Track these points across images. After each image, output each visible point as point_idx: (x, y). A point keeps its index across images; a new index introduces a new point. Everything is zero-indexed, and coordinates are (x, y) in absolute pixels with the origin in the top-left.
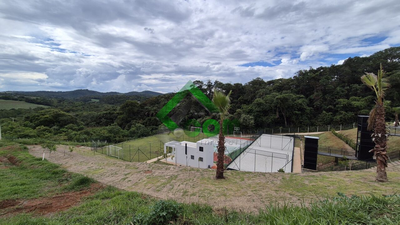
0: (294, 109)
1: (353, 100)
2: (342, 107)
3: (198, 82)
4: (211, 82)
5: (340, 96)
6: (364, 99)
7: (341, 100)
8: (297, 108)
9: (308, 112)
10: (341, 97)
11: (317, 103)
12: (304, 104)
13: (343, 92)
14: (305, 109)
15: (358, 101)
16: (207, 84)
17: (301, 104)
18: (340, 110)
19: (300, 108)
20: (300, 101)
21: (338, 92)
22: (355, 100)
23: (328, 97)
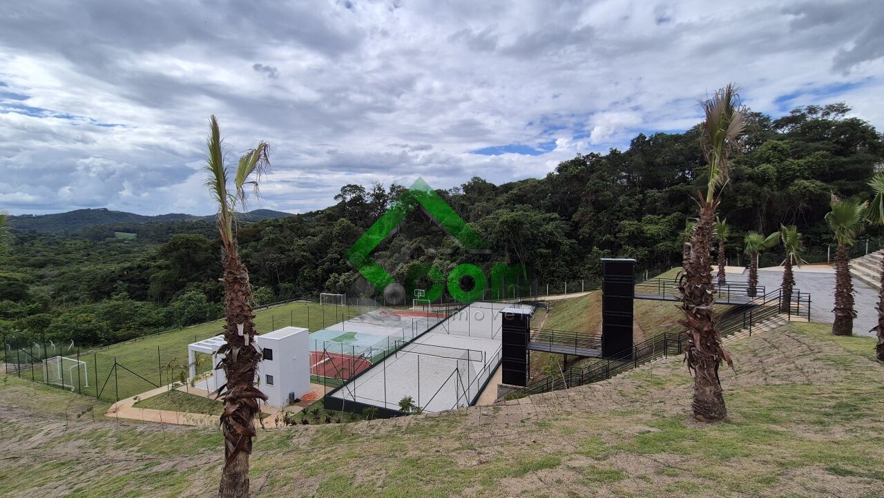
0: (539, 244)
1: (647, 223)
2: (627, 237)
3: (354, 188)
4: (382, 188)
5: (626, 214)
6: (666, 220)
7: (626, 222)
8: (545, 243)
9: (566, 249)
10: (627, 216)
11: (585, 230)
12: (558, 233)
13: (630, 205)
14: (561, 244)
15: (656, 223)
16: (372, 192)
17: (551, 234)
18: (624, 244)
19: (550, 241)
20: (550, 227)
21: (621, 207)
22: (651, 222)
23: (603, 216)
